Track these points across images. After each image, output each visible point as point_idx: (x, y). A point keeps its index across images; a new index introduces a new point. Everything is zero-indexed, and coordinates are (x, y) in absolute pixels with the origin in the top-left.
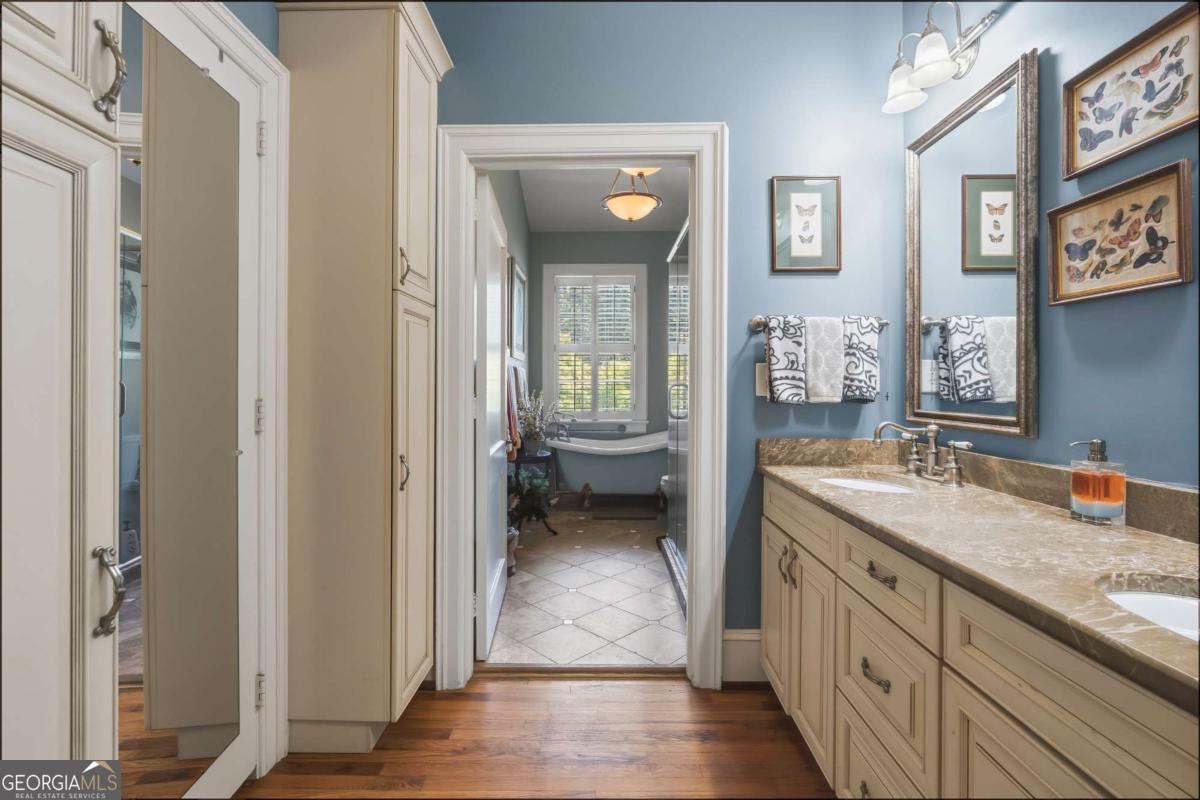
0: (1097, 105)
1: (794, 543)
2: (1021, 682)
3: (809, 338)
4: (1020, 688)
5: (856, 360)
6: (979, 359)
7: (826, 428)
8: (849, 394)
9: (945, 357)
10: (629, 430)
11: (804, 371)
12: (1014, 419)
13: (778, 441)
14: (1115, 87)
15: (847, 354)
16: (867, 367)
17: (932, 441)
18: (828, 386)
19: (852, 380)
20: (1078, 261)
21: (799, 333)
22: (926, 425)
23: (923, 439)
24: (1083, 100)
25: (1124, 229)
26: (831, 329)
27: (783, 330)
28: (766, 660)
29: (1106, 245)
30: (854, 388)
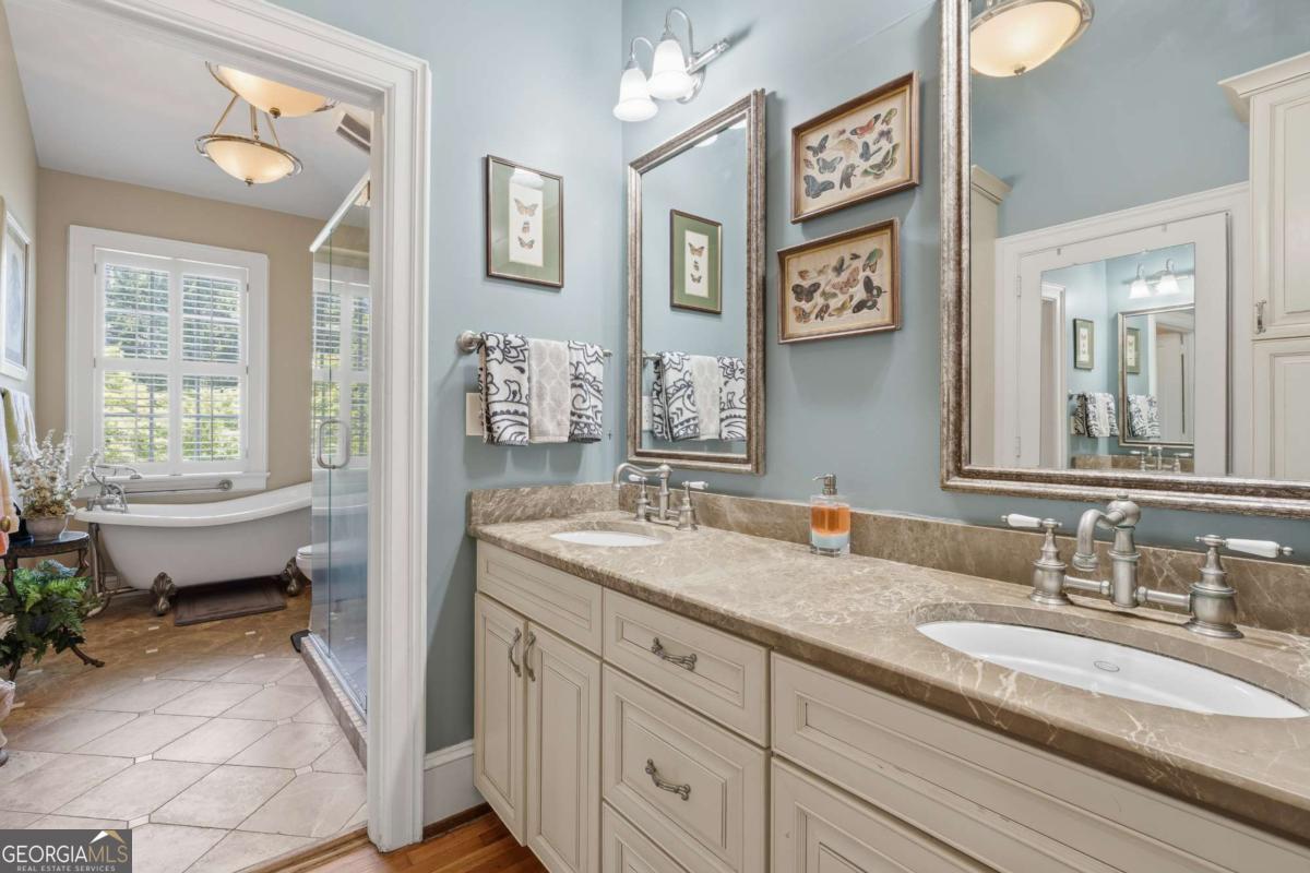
0: (820, 155)
1: (531, 624)
2: (882, 764)
3: (533, 363)
4: (882, 771)
5: (583, 394)
6: (689, 397)
7: (547, 474)
8: (576, 432)
9: (659, 393)
10: (236, 487)
11: (528, 405)
12: (744, 456)
13: (494, 492)
14: (836, 141)
15: (574, 386)
16: (594, 401)
17: (664, 483)
18: (555, 423)
19: (580, 416)
20: (803, 302)
21: (521, 357)
22: (657, 465)
23: (653, 482)
24: (808, 148)
25: (844, 276)
26: (557, 357)
27: (503, 351)
28: (484, 778)
29: (828, 289)
30: (582, 425)
